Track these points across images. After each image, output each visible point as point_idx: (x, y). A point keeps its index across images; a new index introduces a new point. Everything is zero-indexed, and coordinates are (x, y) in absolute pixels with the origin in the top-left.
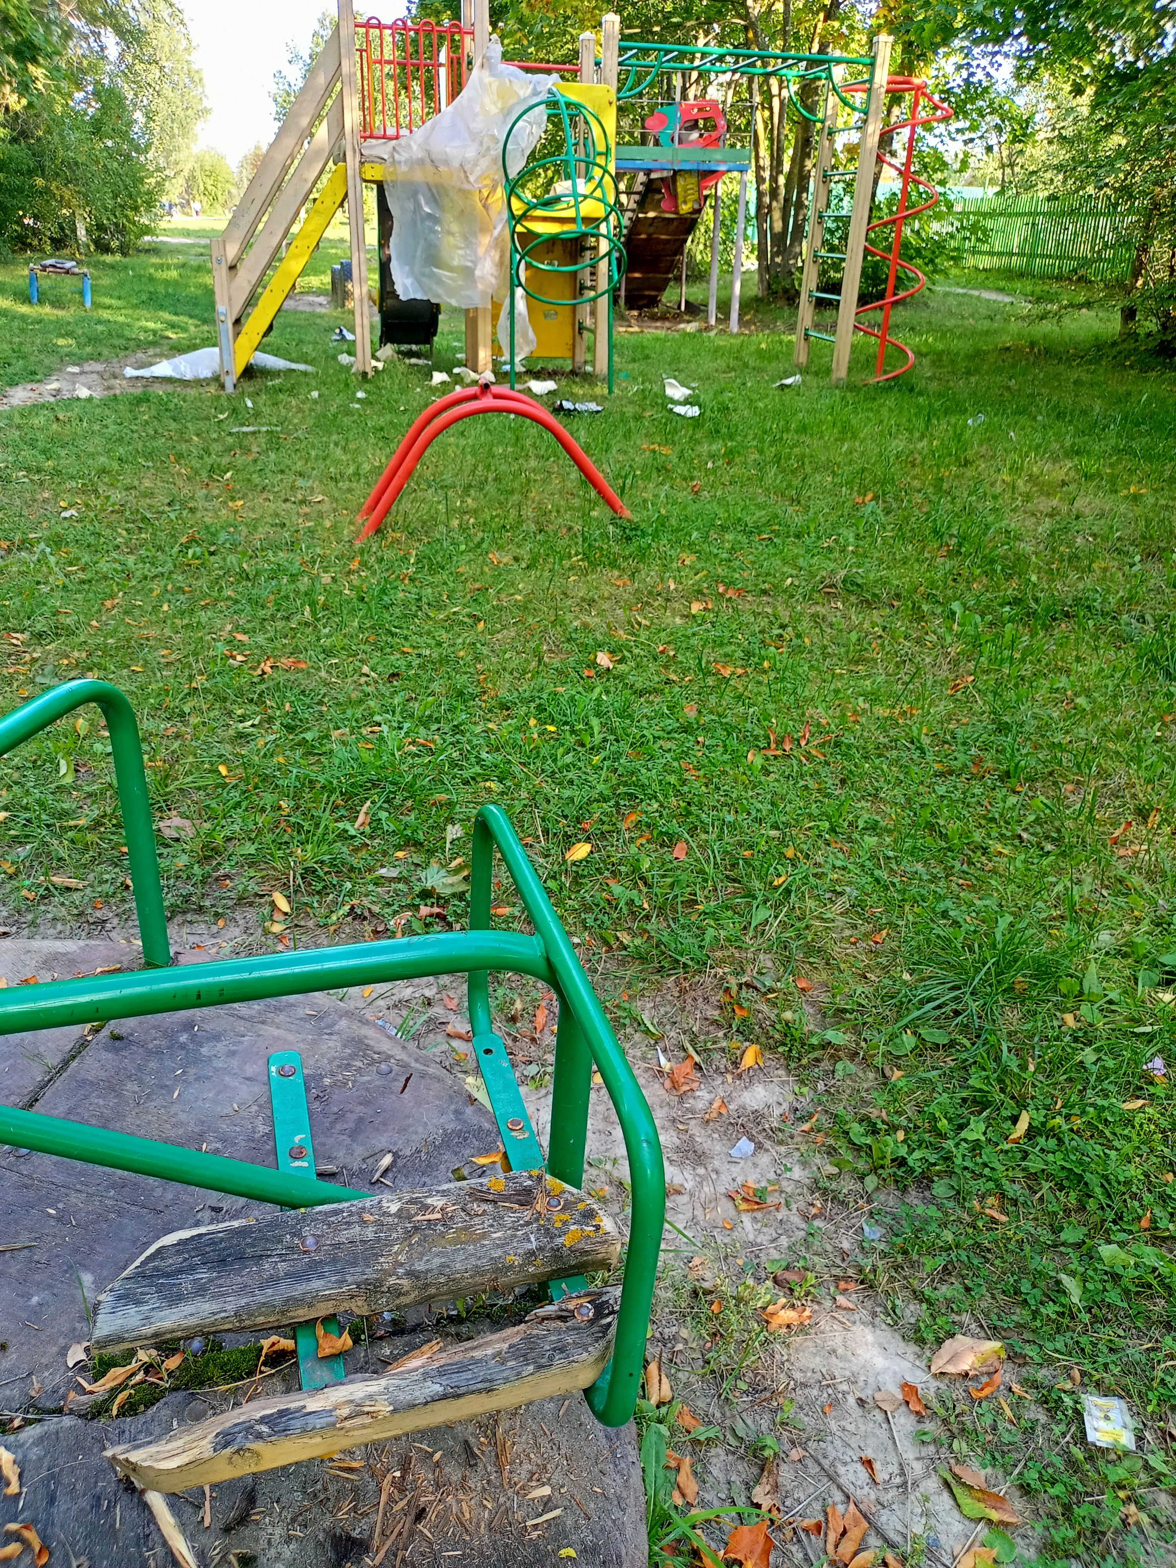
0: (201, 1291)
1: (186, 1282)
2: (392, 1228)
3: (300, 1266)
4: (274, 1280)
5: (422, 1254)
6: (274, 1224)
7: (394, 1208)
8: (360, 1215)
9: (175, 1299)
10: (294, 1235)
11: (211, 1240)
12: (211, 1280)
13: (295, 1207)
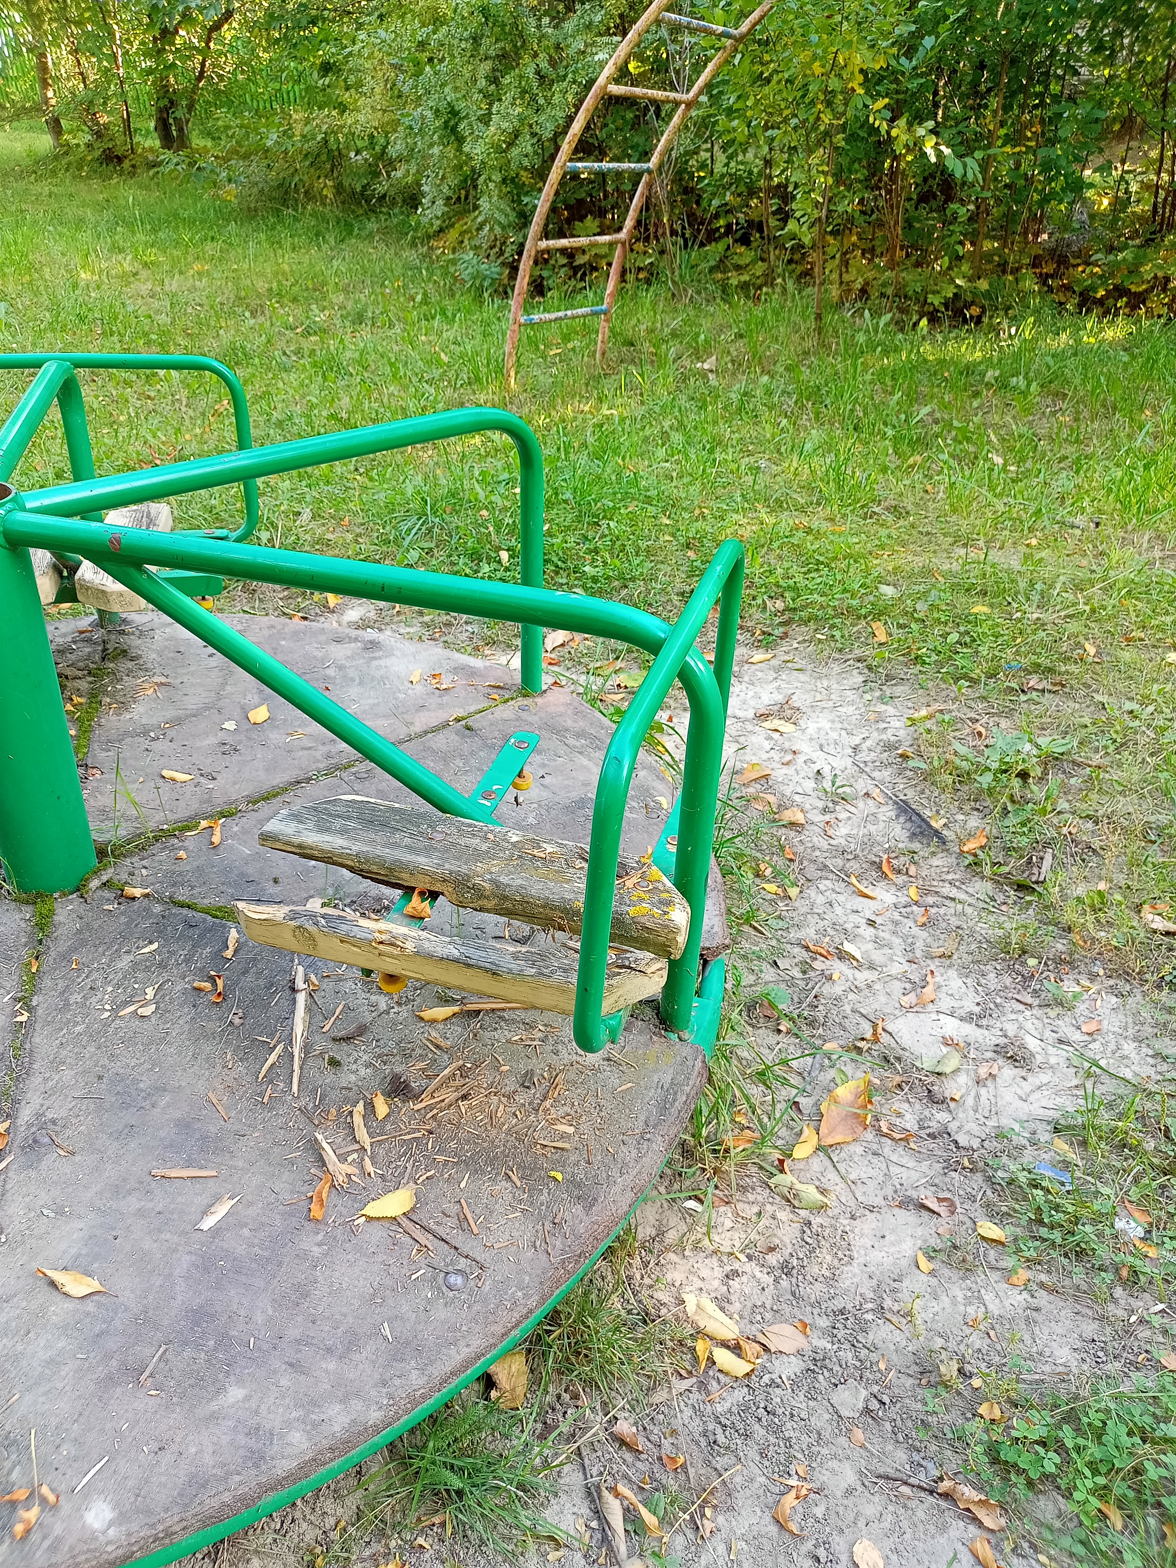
0: (343, 832)
1: (338, 823)
2: (503, 850)
3: (420, 845)
4: (396, 845)
5: (511, 873)
6: (423, 816)
7: (514, 839)
8: (486, 833)
9: (323, 829)
10: (429, 826)
11: (374, 808)
12: (355, 829)
13: (444, 811)
